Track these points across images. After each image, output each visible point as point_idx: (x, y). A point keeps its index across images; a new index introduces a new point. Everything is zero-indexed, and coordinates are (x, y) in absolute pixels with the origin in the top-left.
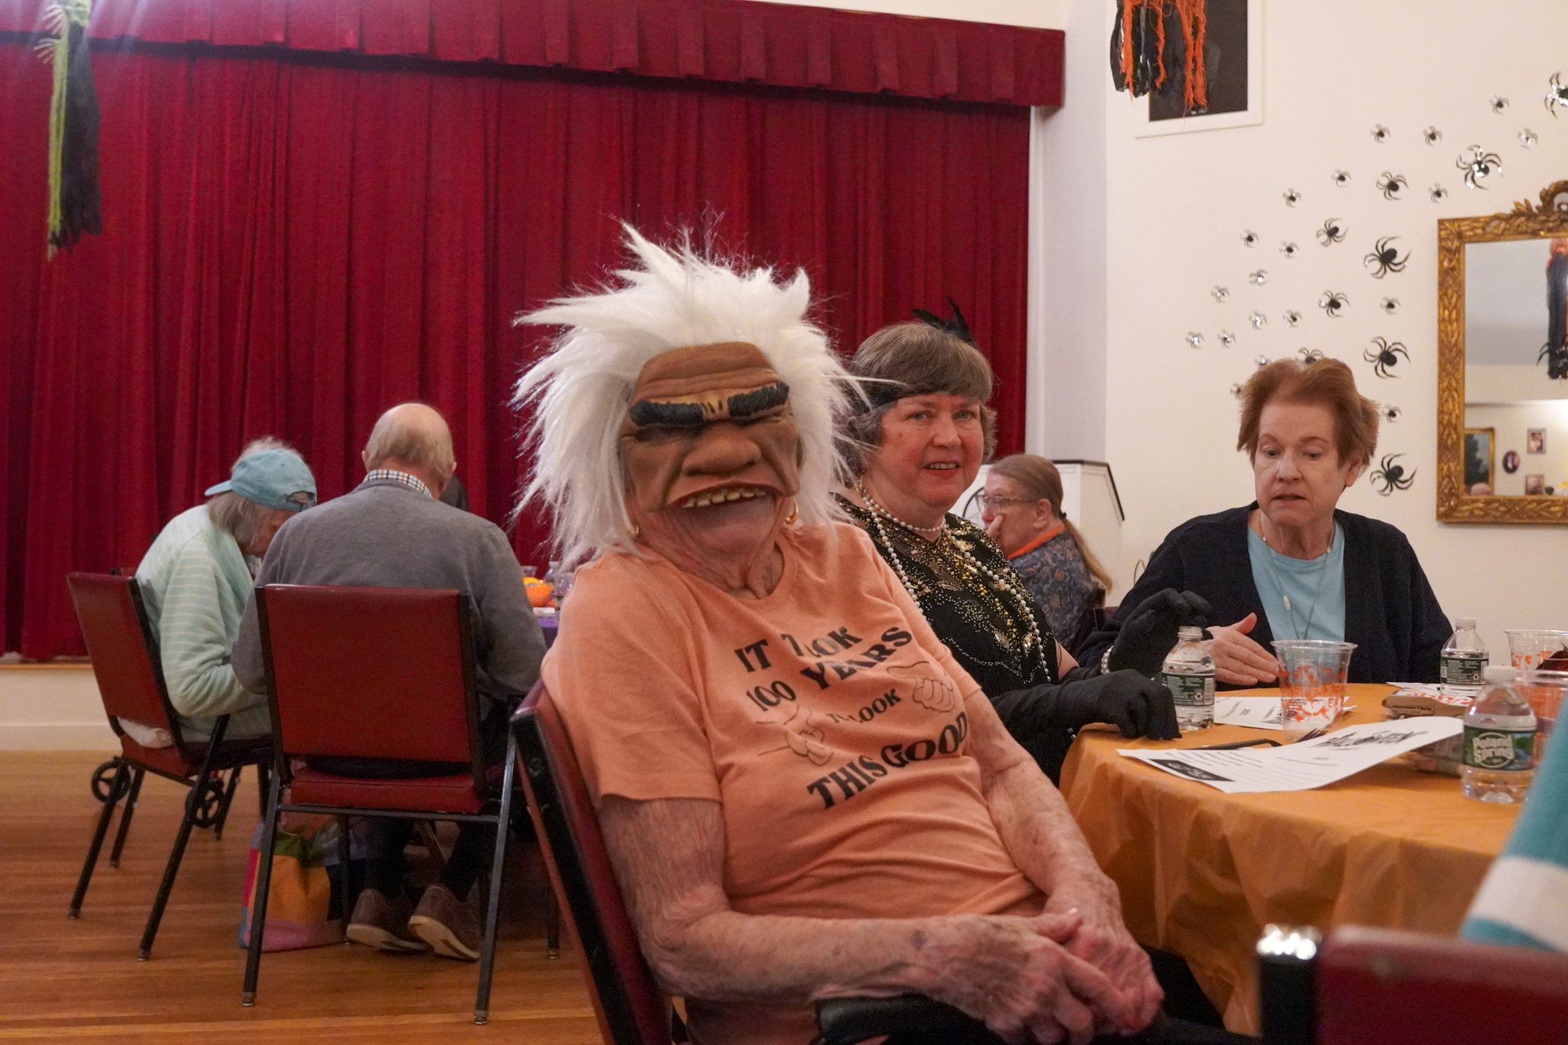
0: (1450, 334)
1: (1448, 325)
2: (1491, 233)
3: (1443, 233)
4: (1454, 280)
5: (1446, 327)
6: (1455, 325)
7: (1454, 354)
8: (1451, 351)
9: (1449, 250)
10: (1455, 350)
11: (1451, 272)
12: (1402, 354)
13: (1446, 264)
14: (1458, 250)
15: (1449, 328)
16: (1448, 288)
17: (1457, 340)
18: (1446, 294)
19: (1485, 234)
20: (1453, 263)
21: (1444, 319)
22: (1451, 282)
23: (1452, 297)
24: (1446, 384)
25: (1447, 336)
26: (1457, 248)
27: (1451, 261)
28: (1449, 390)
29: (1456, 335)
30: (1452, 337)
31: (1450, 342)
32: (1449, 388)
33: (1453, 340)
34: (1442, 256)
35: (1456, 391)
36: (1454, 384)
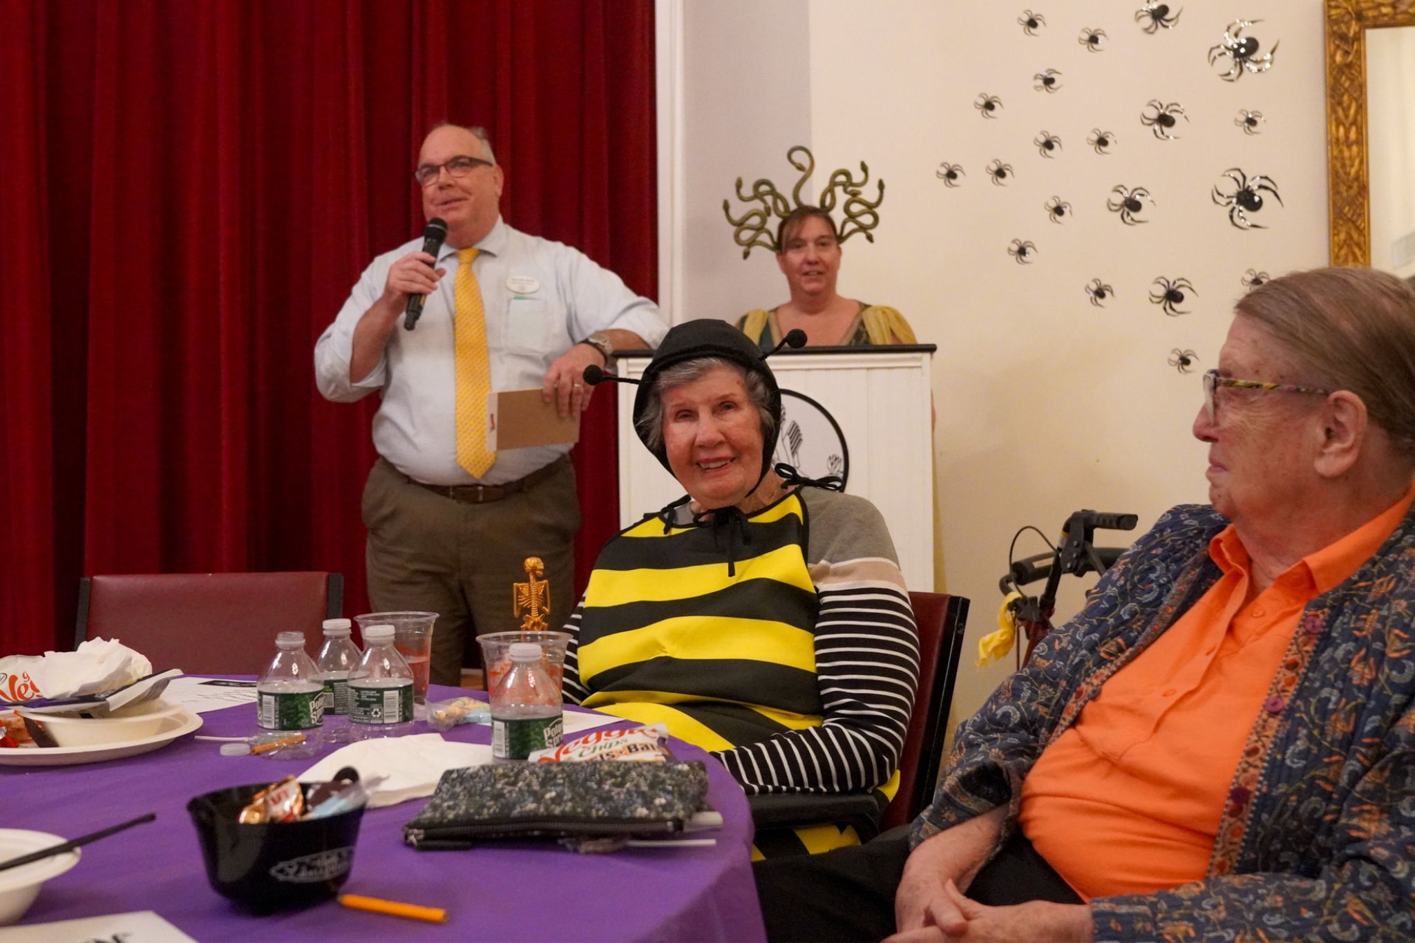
0: (1348, 162)
1: (1345, 149)
2: (1406, 12)
3: (1333, 12)
4: (1352, 81)
5: (1341, 152)
6: (1355, 149)
7: (1353, 192)
8: (1350, 187)
9: (1343, 37)
10: (1355, 185)
11: (1346, 71)
12: (1270, 193)
13: (1338, 58)
14: (1359, 38)
15: (1346, 154)
16: (1342, 95)
17: (1358, 172)
18: (1340, 103)
19: (1395, 14)
20: (1350, 58)
21: (1337, 139)
22: (1347, 84)
23: (1349, 107)
24: (1343, 236)
25: (1343, 166)
26: (1355, 34)
27: (1347, 53)
28: (1349, 246)
29: (1357, 162)
30: (1352, 166)
31: (1348, 174)
32: (1349, 240)
33: (1353, 171)
34: (1332, 47)
35: (1358, 245)
36: (1355, 236)
